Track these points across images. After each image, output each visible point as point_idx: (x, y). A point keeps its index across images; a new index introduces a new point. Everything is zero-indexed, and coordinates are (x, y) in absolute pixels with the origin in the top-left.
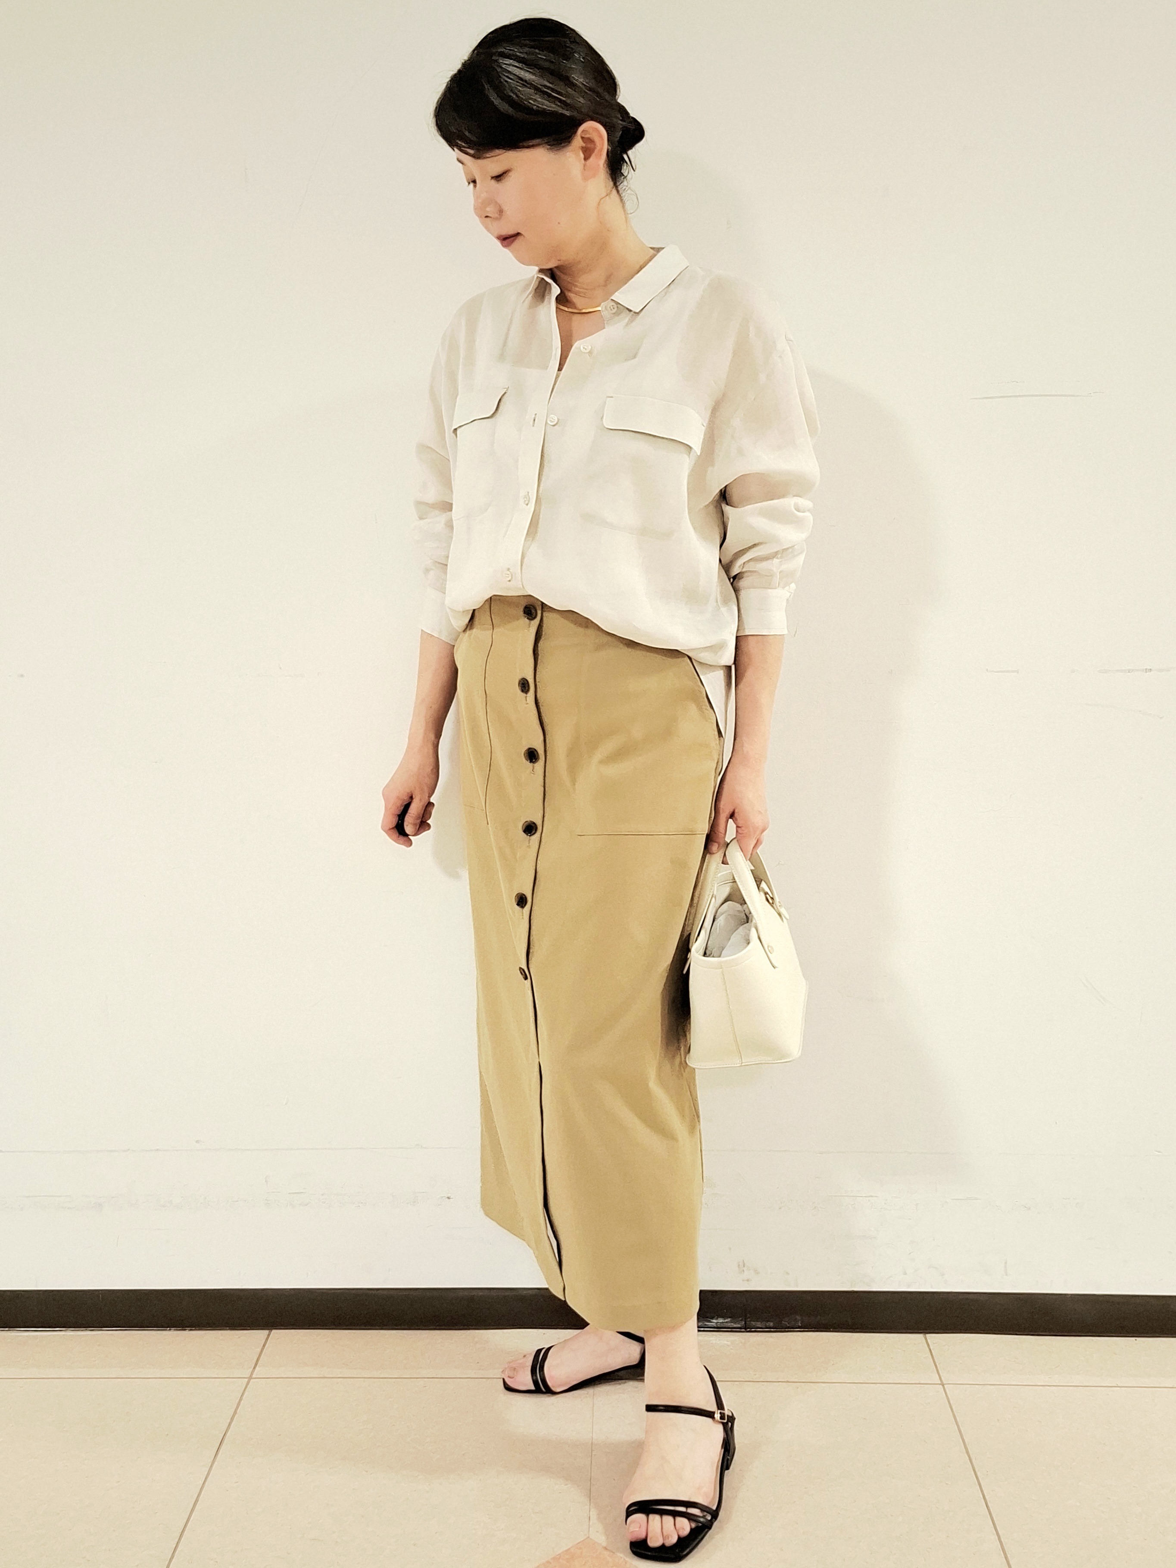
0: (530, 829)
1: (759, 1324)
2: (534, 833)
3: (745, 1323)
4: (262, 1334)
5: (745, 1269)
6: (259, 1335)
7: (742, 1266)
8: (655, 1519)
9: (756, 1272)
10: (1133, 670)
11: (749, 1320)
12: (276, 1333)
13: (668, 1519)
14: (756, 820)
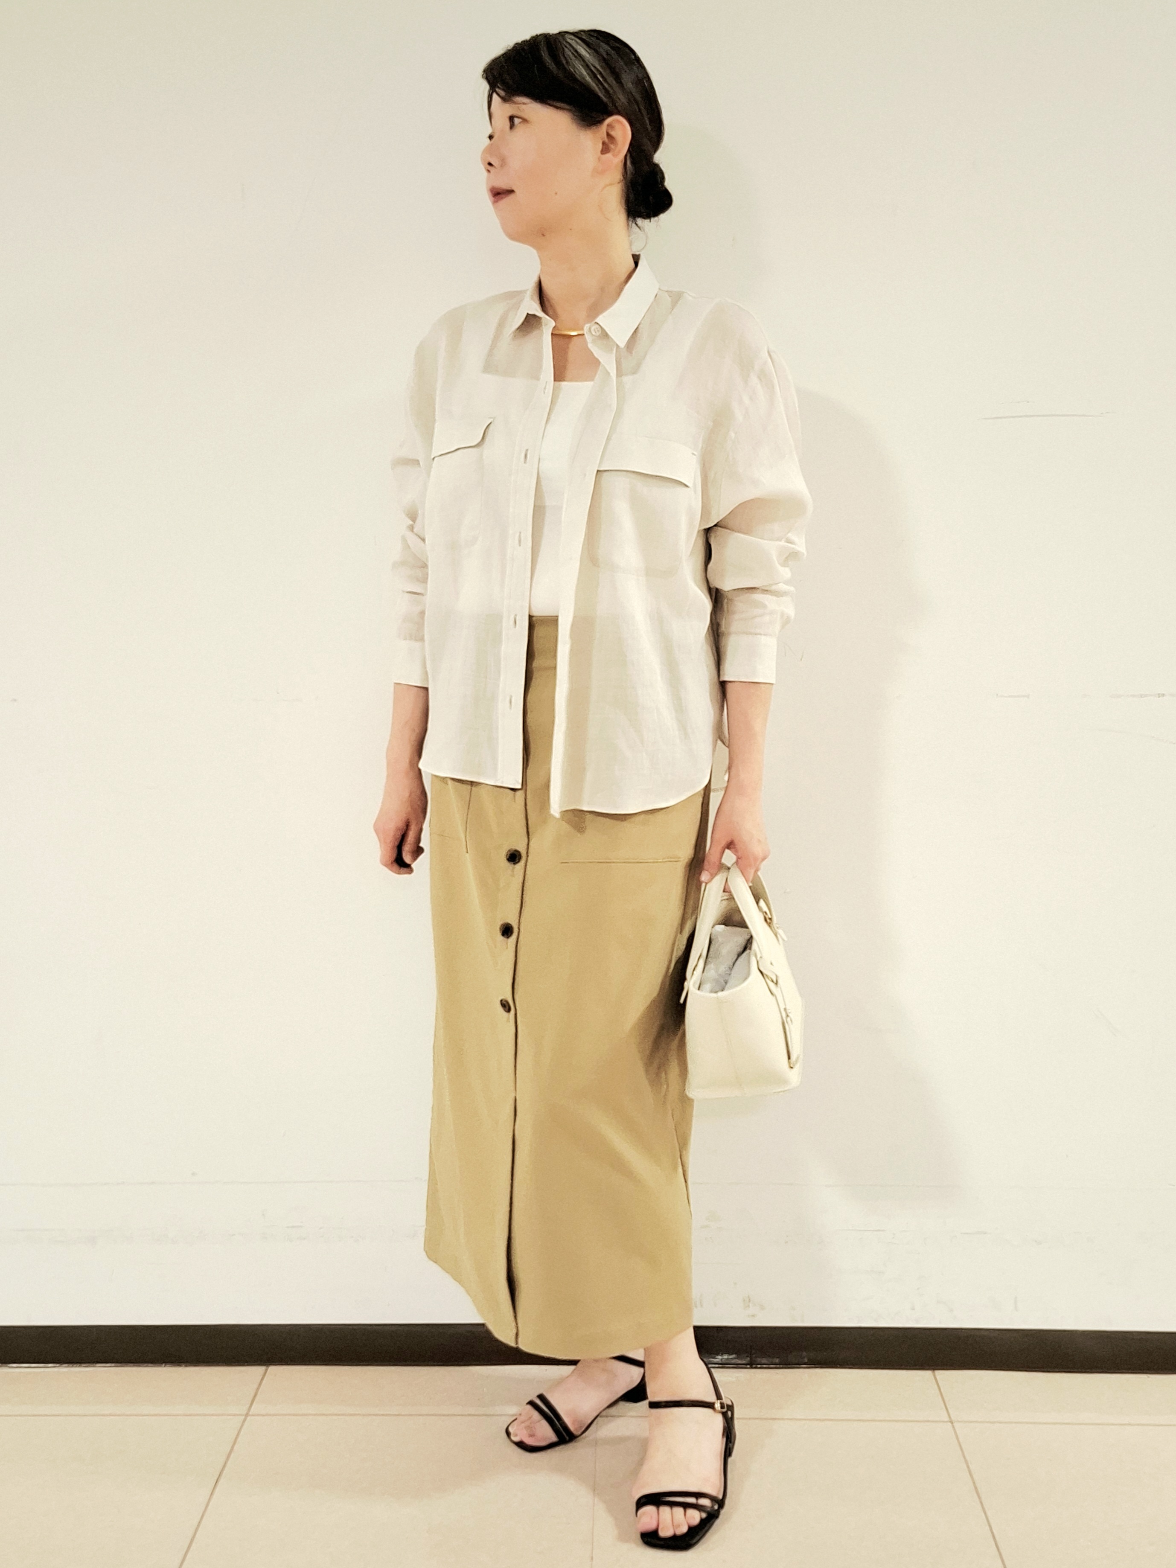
0: (514, 857)
1: (764, 1361)
2: (519, 862)
3: (751, 1359)
4: (259, 1370)
5: (751, 1305)
6: (256, 1371)
7: (748, 1301)
8: (665, 1510)
9: (762, 1308)
10: (1146, 696)
11: (754, 1356)
12: (273, 1370)
13: (679, 1511)
14: (757, 849)
